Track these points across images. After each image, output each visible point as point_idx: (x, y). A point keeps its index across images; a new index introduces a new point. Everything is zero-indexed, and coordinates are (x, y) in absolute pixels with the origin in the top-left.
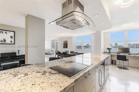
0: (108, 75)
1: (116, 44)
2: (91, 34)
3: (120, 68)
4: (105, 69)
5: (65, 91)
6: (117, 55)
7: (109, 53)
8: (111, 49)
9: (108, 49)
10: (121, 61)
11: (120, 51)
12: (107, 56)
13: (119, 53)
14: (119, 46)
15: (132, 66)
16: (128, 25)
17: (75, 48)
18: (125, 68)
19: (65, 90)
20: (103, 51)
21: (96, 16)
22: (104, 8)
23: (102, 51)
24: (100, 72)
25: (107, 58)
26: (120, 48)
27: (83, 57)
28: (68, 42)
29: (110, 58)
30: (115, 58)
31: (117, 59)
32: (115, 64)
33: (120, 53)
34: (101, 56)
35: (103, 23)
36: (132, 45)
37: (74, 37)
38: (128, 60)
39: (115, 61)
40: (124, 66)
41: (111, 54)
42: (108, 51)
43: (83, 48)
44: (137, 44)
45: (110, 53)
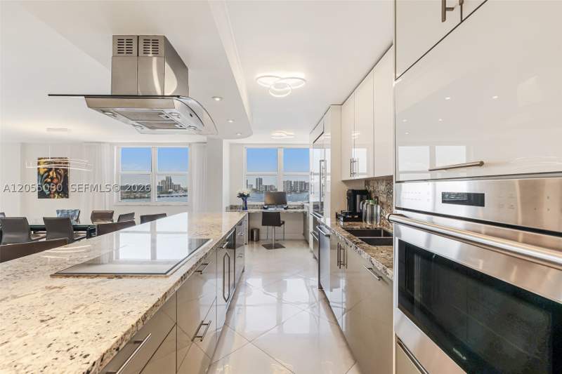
0: (243, 271)
1: (260, 181)
2: (190, 144)
3: (269, 247)
4: (237, 255)
5: (166, 300)
6: (263, 213)
7: (243, 209)
8: (248, 195)
9: (242, 196)
10: (270, 227)
11: (269, 202)
12: (238, 216)
13: (266, 207)
14: (266, 186)
15: (291, 238)
16: (283, 135)
17: (116, 196)
18: (277, 244)
19: (166, 298)
20: (228, 205)
21: (218, 99)
22: (235, 82)
23: (226, 204)
24: (227, 259)
25: (240, 224)
26: (268, 194)
27: (153, 232)
28: (71, 168)
29: (245, 225)
30: (258, 223)
31: (263, 225)
32: (258, 240)
33: (269, 205)
34: (223, 219)
35: (231, 121)
36: (293, 183)
37: (112, 145)
38: (284, 223)
39: (258, 231)
40: (277, 240)
41: (249, 210)
42: (240, 202)
43: (154, 193)
44: (302, 182)
45: (246, 209)
